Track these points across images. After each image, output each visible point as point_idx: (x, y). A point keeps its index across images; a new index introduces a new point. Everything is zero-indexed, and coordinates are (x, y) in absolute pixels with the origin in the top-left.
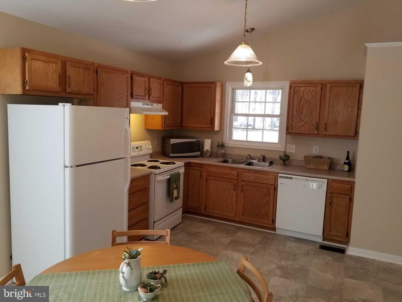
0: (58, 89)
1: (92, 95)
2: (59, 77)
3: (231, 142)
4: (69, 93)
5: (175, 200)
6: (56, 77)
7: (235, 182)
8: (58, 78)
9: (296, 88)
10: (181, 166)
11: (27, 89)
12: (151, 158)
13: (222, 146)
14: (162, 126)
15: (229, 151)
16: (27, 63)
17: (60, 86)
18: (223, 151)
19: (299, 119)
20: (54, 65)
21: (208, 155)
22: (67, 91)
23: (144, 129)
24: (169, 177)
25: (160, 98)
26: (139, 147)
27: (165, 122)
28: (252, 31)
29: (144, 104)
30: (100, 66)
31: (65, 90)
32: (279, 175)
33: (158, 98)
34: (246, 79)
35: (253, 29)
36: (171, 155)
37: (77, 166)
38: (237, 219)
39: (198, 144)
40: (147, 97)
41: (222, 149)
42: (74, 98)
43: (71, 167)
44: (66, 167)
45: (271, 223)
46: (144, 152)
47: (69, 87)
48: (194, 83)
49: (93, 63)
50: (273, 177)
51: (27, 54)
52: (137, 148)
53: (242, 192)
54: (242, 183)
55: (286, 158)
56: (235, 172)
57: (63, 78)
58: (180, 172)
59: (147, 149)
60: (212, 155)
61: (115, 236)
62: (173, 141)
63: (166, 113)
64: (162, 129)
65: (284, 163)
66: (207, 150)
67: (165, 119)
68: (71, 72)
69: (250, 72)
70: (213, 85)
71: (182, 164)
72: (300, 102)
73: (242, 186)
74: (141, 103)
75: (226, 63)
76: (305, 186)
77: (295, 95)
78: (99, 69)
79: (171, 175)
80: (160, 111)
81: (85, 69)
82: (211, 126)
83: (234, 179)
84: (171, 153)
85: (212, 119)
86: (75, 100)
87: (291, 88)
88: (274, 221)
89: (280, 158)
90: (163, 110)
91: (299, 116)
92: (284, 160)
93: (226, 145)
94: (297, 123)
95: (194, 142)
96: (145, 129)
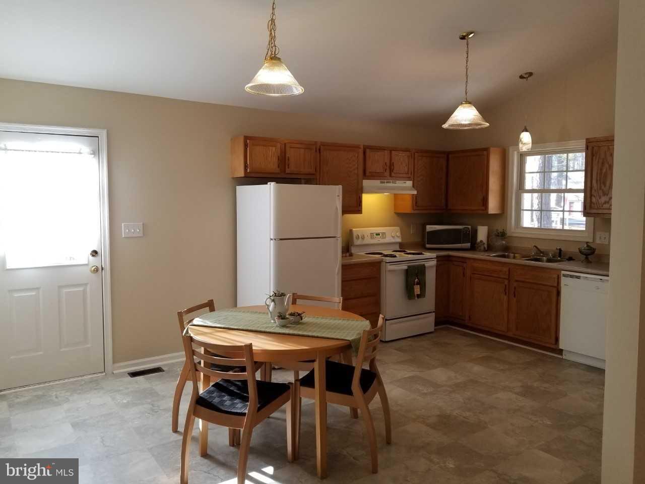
0: (278, 170)
1: (314, 174)
2: (279, 159)
3: (519, 231)
4: (287, 174)
5: (416, 298)
6: (275, 160)
7: (506, 282)
8: (277, 160)
9: (595, 148)
10: (432, 258)
11: (248, 171)
12: (400, 248)
13: (503, 235)
14: (413, 206)
15: (516, 244)
16: (248, 149)
17: (279, 167)
18: (504, 242)
19: (601, 192)
20: (274, 149)
21: (482, 248)
22: (287, 172)
23: (393, 213)
24: (406, 267)
25: (408, 173)
26: (381, 234)
27: (416, 203)
28: (528, 77)
29: (382, 183)
30: (324, 144)
31: (285, 171)
32: (563, 272)
33: (406, 173)
34: (521, 140)
35: (531, 74)
36: (428, 246)
37: (281, 239)
38: (510, 334)
39: (466, 232)
40: (387, 174)
41: (503, 240)
42: (300, 179)
43: (275, 239)
44: (272, 239)
45: (554, 342)
46: (388, 239)
47: (288, 168)
48: (463, 151)
49: (316, 143)
50: (555, 276)
51: (248, 141)
52: (377, 234)
53: (515, 296)
54: (515, 284)
55: (589, 251)
56: (505, 269)
57: (283, 160)
58: (426, 265)
59: (393, 237)
60: (490, 248)
61: (296, 298)
62: (430, 228)
63: (415, 192)
64: (412, 212)
65: (587, 258)
66: (481, 241)
67: (416, 199)
68: (290, 153)
69: (527, 131)
70: (485, 153)
71: (433, 255)
72: (601, 170)
73: (515, 288)
74: (379, 181)
75: (445, 126)
76: (598, 289)
77: (594, 158)
78: (322, 147)
79: (409, 266)
80: (411, 190)
81: (305, 148)
82: (483, 208)
83: (505, 278)
84: (428, 244)
85: (484, 198)
86: (303, 181)
87: (588, 149)
88: (557, 340)
89: (580, 252)
90: (413, 189)
91: (600, 189)
92: (587, 255)
93: (508, 234)
94: (598, 199)
95: (461, 229)
96: (395, 213)
